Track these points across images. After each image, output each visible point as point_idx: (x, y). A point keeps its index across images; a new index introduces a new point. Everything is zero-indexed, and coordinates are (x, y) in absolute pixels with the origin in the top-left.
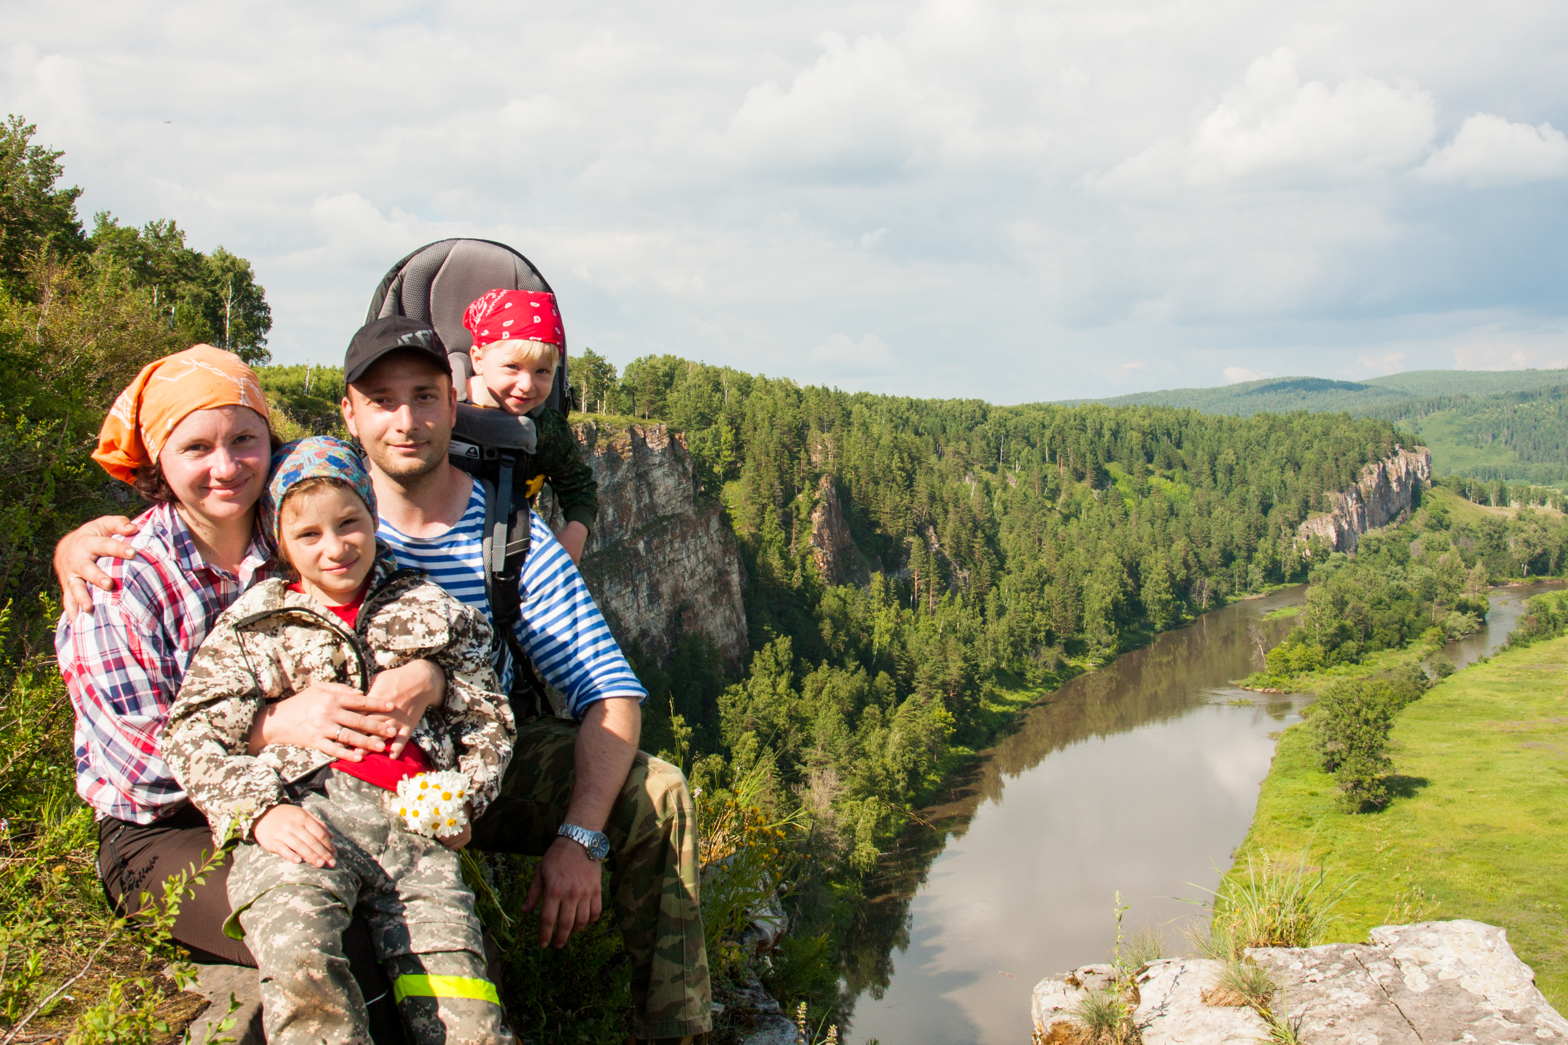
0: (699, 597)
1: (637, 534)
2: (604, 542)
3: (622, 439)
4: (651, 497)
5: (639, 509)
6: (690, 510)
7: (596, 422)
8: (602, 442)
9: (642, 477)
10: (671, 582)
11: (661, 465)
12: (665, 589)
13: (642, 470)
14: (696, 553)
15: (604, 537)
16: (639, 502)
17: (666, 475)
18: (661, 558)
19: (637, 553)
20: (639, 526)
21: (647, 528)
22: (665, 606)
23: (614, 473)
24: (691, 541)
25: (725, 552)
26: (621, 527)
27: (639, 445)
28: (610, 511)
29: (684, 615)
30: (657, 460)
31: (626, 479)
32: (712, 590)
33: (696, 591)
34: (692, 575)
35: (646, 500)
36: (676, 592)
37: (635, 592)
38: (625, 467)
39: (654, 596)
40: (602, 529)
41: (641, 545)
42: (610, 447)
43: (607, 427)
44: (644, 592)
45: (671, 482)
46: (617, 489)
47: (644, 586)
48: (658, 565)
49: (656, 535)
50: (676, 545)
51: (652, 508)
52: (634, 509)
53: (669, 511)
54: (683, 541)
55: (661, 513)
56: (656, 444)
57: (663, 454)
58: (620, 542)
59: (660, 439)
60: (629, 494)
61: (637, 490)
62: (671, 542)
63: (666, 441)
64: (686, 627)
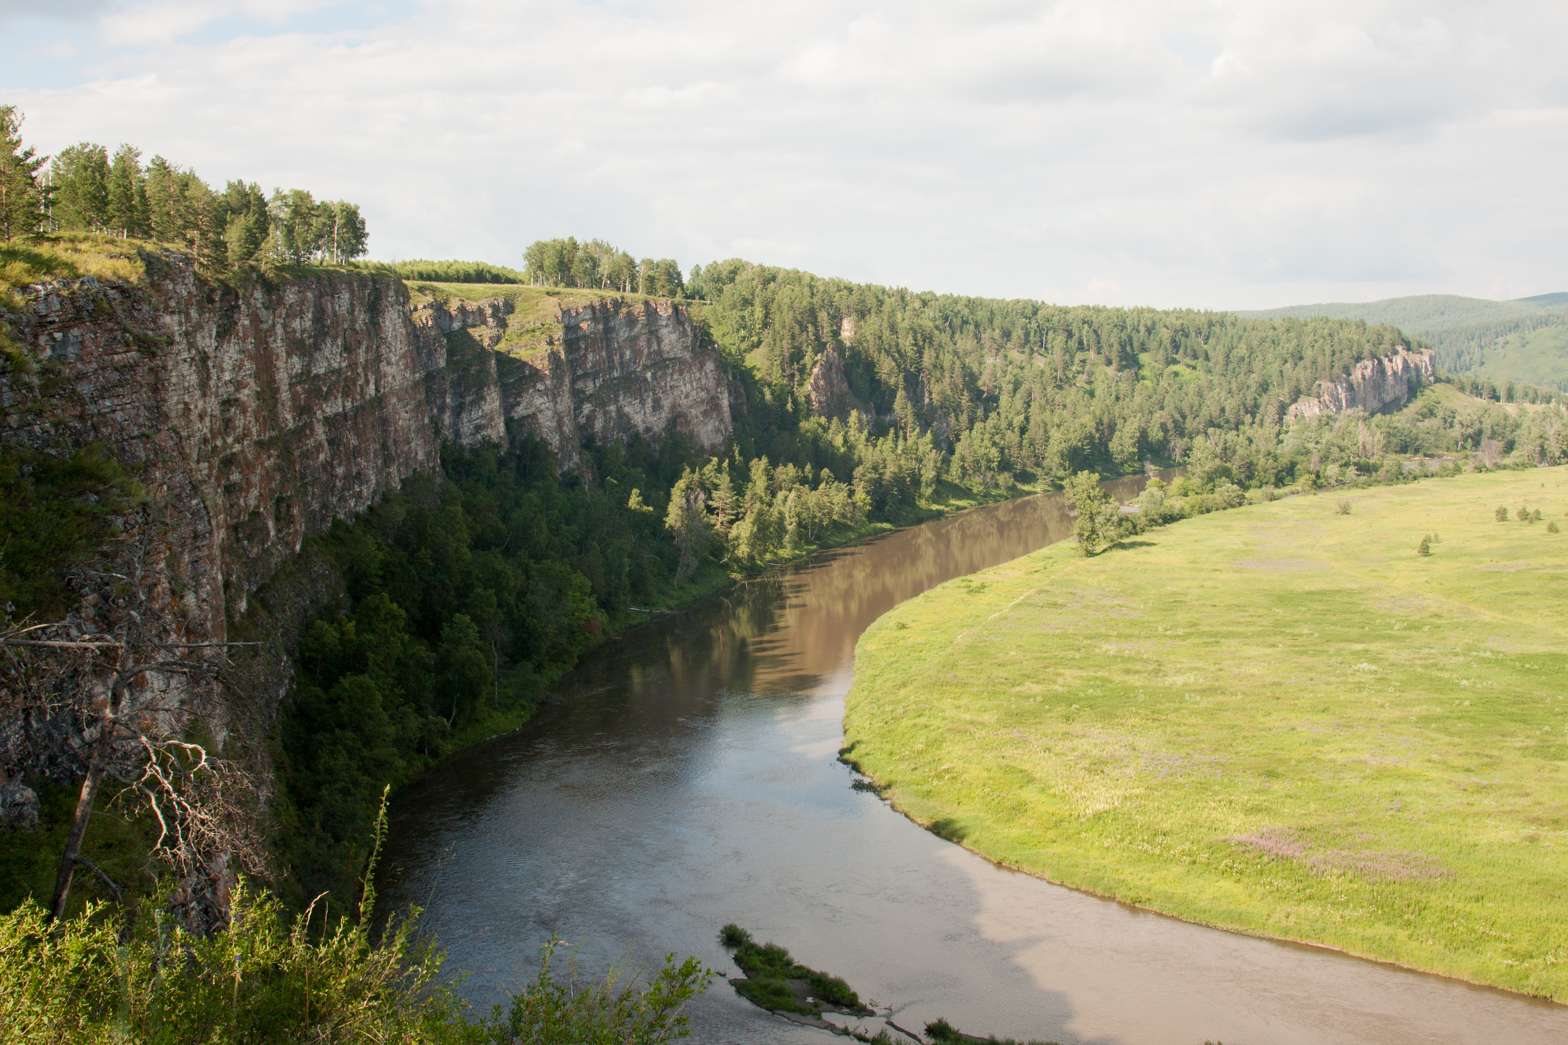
0: (693, 412)
1: (646, 368)
2: (622, 371)
3: (639, 309)
4: (659, 345)
5: (649, 353)
6: (687, 355)
7: (623, 298)
8: (624, 310)
9: (653, 333)
10: (671, 399)
11: (666, 326)
12: (666, 403)
13: (653, 328)
14: (691, 382)
15: (622, 369)
16: (649, 348)
17: (670, 333)
18: (663, 384)
19: (646, 380)
20: (649, 363)
21: (654, 365)
22: (665, 414)
23: (631, 329)
24: (687, 376)
25: (718, 385)
26: (635, 363)
27: (651, 313)
28: (628, 353)
29: (678, 421)
30: (664, 323)
31: (640, 334)
32: (703, 408)
33: (691, 407)
34: (687, 396)
35: (655, 347)
36: (674, 406)
37: (643, 402)
38: (639, 326)
39: (657, 406)
40: (621, 363)
41: (649, 375)
42: (629, 314)
43: (629, 301)
44: (649, 403)
45: (674, 337)
46: (634, 339)
47: (650, 400)
48: (661, 388)
49: (660, 369)
50: (675, 377)
51: (659, 352)
52: (646, 352)
53: (672, 355)
54: (681, 374)
55: (666, 356)
56: (664, 312)
57: (669, 318)
58: (634, 372)
59: (666, 309)
60: (642, 343)
61: (649, 341)
62: (672, 374)
63: (670, 311)
64: (679, 428)
